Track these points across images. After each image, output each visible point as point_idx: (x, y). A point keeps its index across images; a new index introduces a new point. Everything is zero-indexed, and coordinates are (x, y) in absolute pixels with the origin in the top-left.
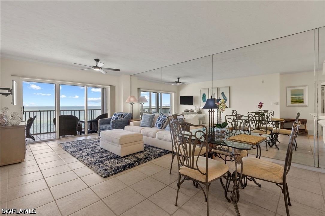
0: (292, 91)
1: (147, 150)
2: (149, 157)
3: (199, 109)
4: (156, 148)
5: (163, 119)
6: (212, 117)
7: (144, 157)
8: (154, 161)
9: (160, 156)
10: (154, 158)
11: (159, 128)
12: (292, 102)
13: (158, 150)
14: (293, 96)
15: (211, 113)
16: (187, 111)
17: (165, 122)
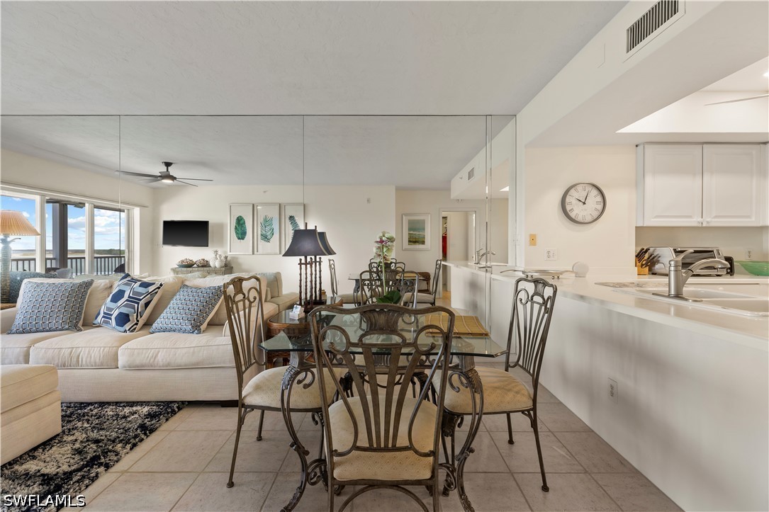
0: (410, 222)
1: (79, 424)
2: (105, 453)
3: (226, 257)
4: (117, 404)
5: (135, 293)
6: (306, 278)
7: (76, 462)
8: (129, 460)
9: (147, 430)
10: (128, 446)
11: (122, 329)
12: (410, 241)
13: (127, 410)
14: (411, 232)
15: (303, 266)
16: (189, 265)
17: (147, 305)
